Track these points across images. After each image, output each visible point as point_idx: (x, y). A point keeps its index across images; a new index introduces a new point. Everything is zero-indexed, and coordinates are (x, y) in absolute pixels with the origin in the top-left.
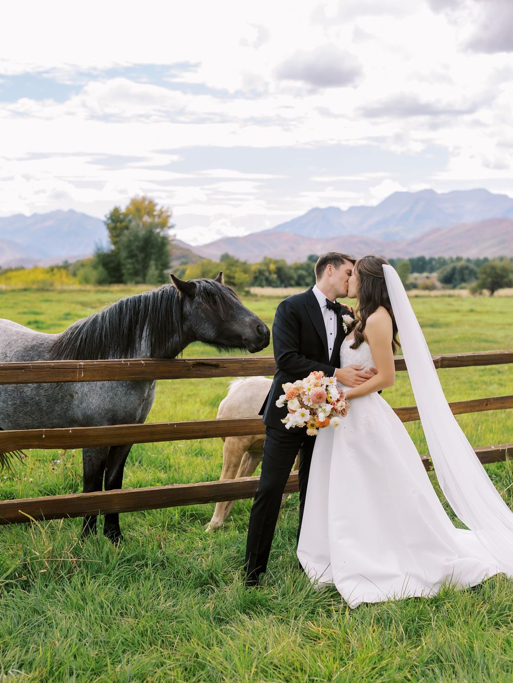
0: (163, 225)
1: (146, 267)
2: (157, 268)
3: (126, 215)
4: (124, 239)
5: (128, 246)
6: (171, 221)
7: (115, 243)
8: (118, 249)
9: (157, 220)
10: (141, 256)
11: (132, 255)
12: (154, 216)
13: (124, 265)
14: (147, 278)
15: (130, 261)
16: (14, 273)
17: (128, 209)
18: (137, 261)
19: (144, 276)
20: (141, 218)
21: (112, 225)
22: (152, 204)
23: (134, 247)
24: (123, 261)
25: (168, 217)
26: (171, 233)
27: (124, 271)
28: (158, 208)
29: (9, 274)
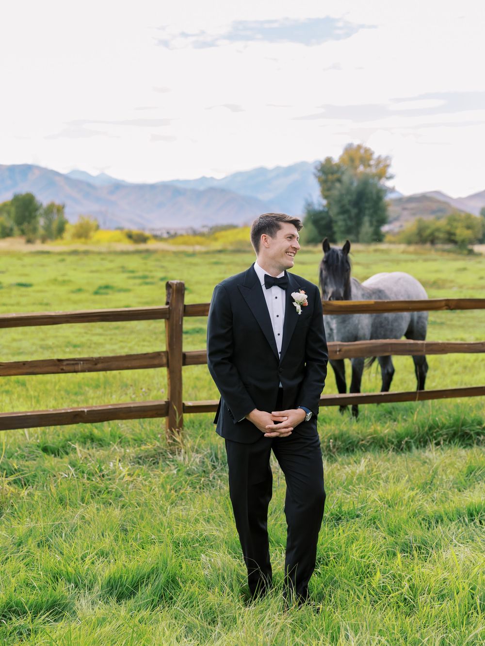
0: (382, 175)
1: (359, 224)
2: (371, 224)
3: (338, 166)
4: (335, 193)
5: (339, 201)
6: (390, 171)
7: (326, 197)
8: (329, 204)
9: (374, 170)
10: (354, 211)
11: (344, 211)
12: (369, 166)
13: (336, 222)
14: (361, 236)
15: (341, 217)
16: (223, 233)
17: (341, 158)
18: (350, 218)
19: (357, 234)
20: (356, 168)
21: (323, 177)
22: (368, 153)
23: (346, 201)
24: (334, 218)
25: (388, 166)
26: (389, 184)
27: (335, 229)
28: (375, 156)
29: (218, 235)
